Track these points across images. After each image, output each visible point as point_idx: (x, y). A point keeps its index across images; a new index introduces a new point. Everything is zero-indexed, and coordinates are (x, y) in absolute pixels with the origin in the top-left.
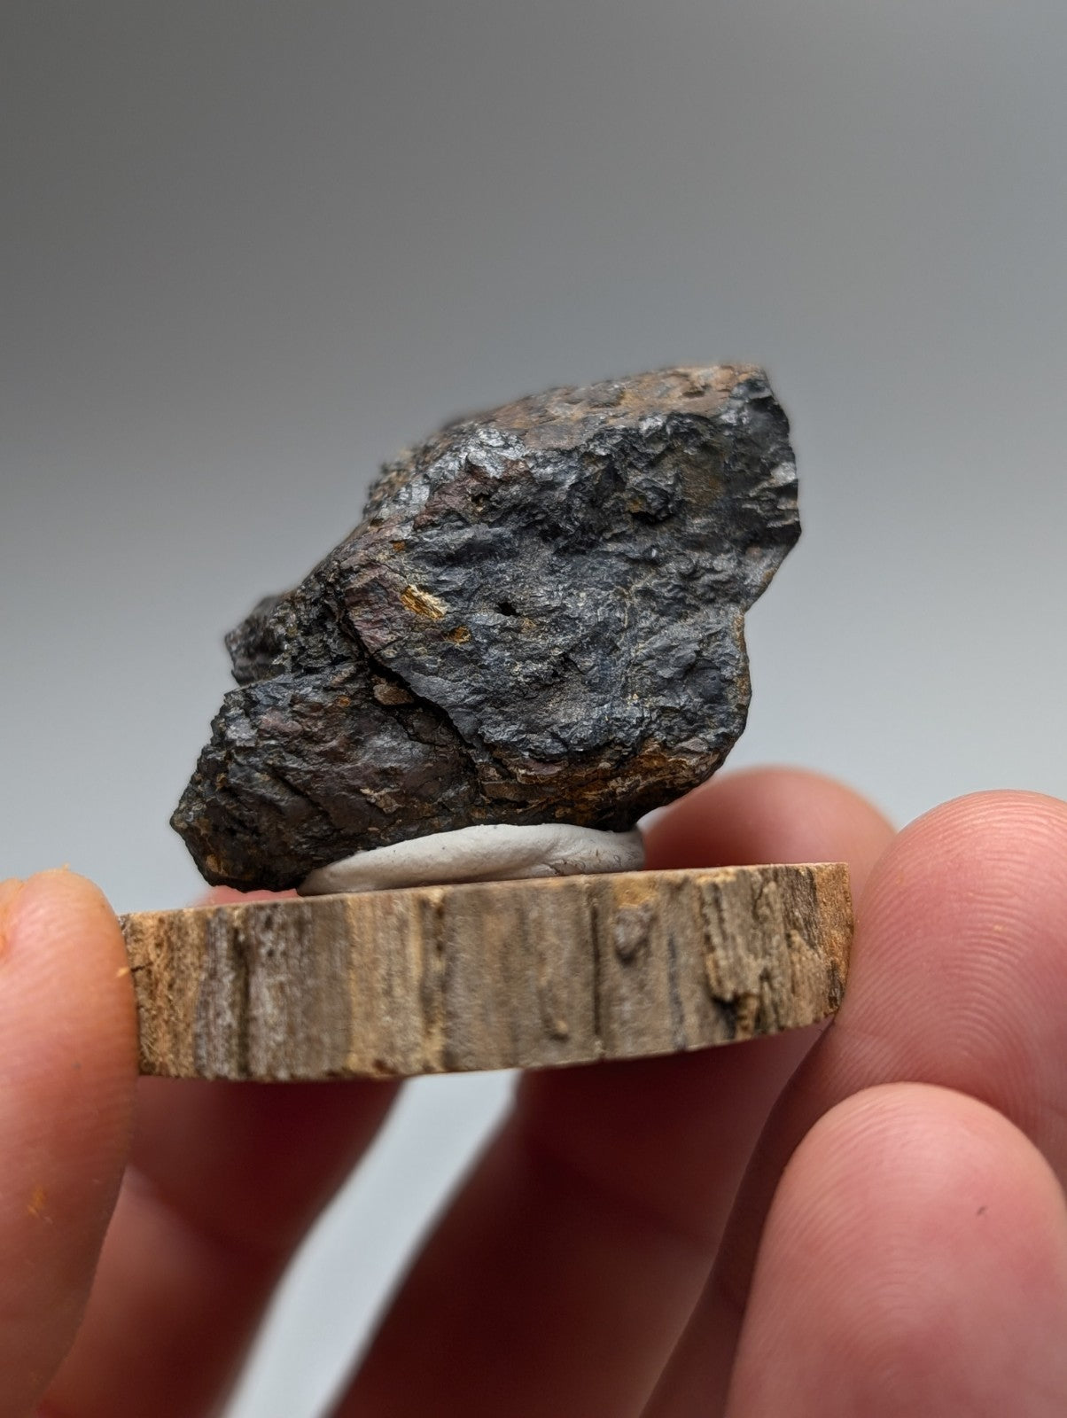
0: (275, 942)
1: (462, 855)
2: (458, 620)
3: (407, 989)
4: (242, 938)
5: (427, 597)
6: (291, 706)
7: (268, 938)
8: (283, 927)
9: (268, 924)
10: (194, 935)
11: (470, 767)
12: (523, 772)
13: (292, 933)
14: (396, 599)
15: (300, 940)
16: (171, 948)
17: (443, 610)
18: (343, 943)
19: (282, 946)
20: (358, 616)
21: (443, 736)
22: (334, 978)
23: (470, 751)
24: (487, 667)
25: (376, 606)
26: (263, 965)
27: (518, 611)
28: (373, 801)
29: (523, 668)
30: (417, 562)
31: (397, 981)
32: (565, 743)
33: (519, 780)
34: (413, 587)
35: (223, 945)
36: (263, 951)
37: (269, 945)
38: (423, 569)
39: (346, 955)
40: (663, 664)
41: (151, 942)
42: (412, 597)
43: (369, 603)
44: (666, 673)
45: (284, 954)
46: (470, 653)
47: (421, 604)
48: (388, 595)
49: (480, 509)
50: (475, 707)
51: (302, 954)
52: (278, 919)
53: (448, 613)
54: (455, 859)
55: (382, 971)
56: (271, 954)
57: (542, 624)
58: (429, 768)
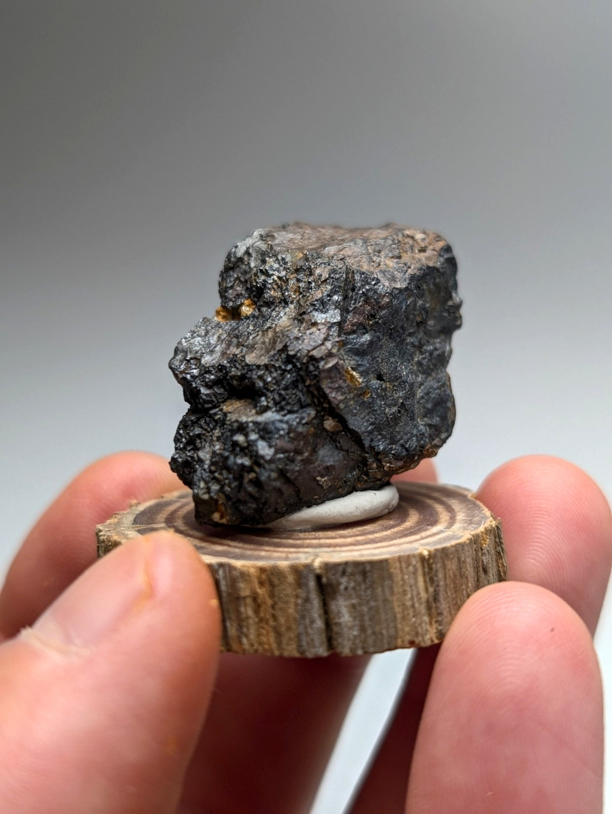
0: (348, 582)
1: (365, 510)
2: (367, 386)
3: (420, 604)
4: (324, 580)
5: (354, 373)
6: (288, 433)
7: (344, 580)
8: (352, 574)
9: (344, 573)
10: (291, 578)
11: (364, 462)
12: (388, 465)
13: (359, 578)
14: (343, 376)
15: (364, 581)
16: (272, 585)
17: (360, 380)
18: (387, 582)
19: (352, 584)
20: (325, 385)
21: (355, 448)
22: (386, 601)
23: (367, 455)
24: (376, 411)
25: (334, 380)
26: (341, 595)
27: (384, 378)
28: (321, 483)
29: (390, 410)
30: (348, 353)
31: (415, 600)
32: (407, 450)
33: (385, 468)
34: (350, 369)
35: (312, 584)
36: (342, 587)
37: (345, 584)
38: (351, 357)
39: (391, 589)
40: (427, 401)
41: (256, 581)
42: (349, 374)
43: (331, 378)
44: (429, 406)
45: (354, 588)
46: (370, 404)
47: (352, 377)
48: (340, 373)
49: (371, 323)
50: (371, 432)
51: (367, 589)
52: (349, 570)
53: (362, 382)
54: (362, 513)
55: (409, 596)
56: (346, 589)
57: (395, 386)
58: (345, 464)
